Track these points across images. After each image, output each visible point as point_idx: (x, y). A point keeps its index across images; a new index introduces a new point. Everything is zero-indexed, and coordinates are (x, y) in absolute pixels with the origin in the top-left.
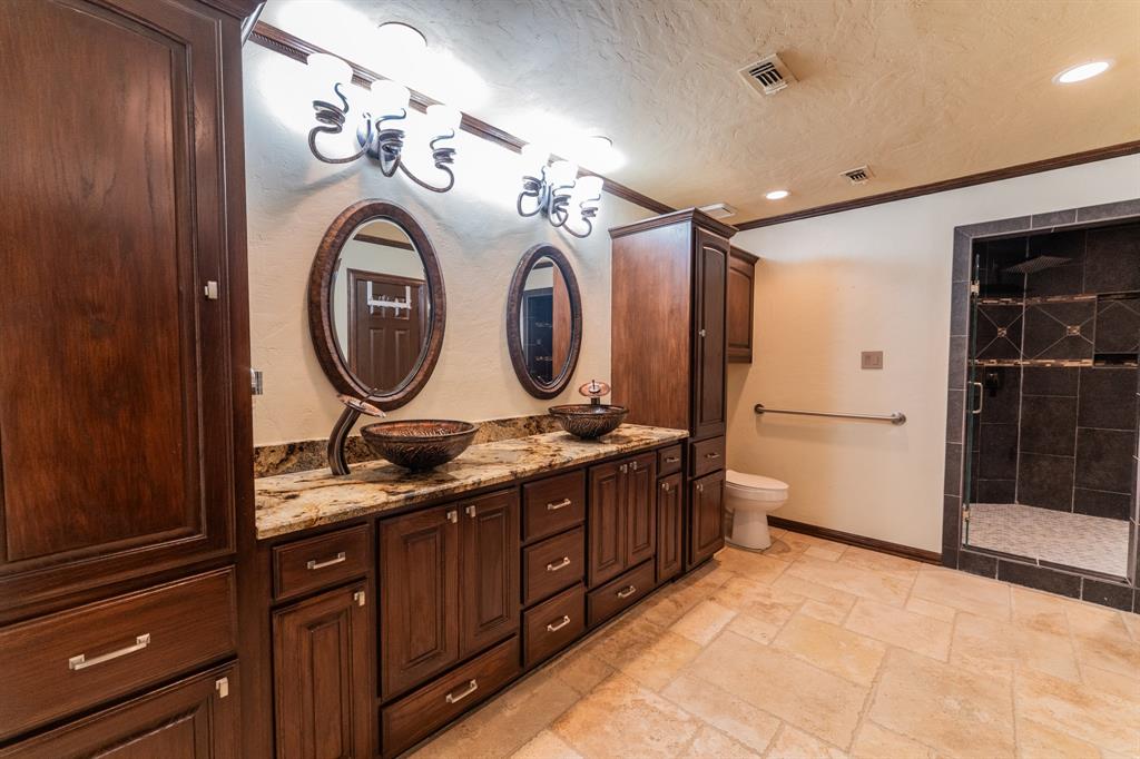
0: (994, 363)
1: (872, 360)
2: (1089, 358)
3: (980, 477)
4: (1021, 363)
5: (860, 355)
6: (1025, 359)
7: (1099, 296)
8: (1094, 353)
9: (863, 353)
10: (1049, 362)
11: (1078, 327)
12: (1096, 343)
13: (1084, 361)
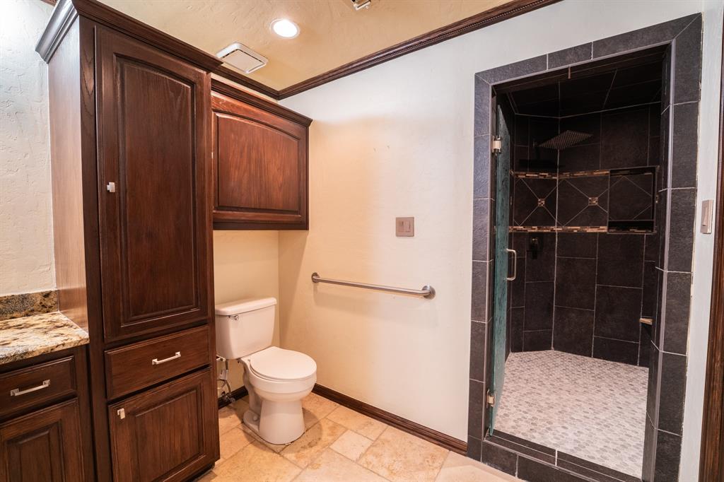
0: (535, 229)
1: (405, 227)
2: (605, 225)
3: (526, 329)
4: (556, 229)
5: (395, 221)
6: (559, 225)
7: (611, 172)
8: (608, 221)
9: (397, 219)
10: (576, 229)
11: (597, 198)
12: (610, 212)
13: (601, 227)
